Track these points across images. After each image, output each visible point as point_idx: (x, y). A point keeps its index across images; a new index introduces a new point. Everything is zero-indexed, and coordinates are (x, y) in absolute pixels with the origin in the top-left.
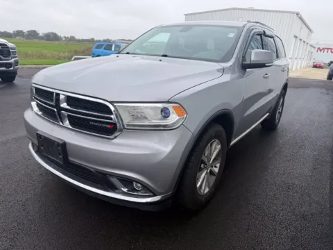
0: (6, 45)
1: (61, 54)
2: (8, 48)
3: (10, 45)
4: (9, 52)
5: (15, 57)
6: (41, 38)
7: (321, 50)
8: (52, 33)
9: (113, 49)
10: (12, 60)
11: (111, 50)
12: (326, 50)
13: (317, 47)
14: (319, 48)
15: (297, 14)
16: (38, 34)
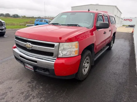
0: (1, 22)
1: (21, 24)
2: (2, 23)
3: (3, 21)
4: (2, 24)
5: (5, 26)
6: (11, 17)
7: (125, 20)
8: (16, 15)
9: (43, 22)
10: (4, 28)
11: (42, 22)
12: (127, 20)
13: (124, 19)
14: (125, 19)
15: (116, 7)
16: (10, 15)
